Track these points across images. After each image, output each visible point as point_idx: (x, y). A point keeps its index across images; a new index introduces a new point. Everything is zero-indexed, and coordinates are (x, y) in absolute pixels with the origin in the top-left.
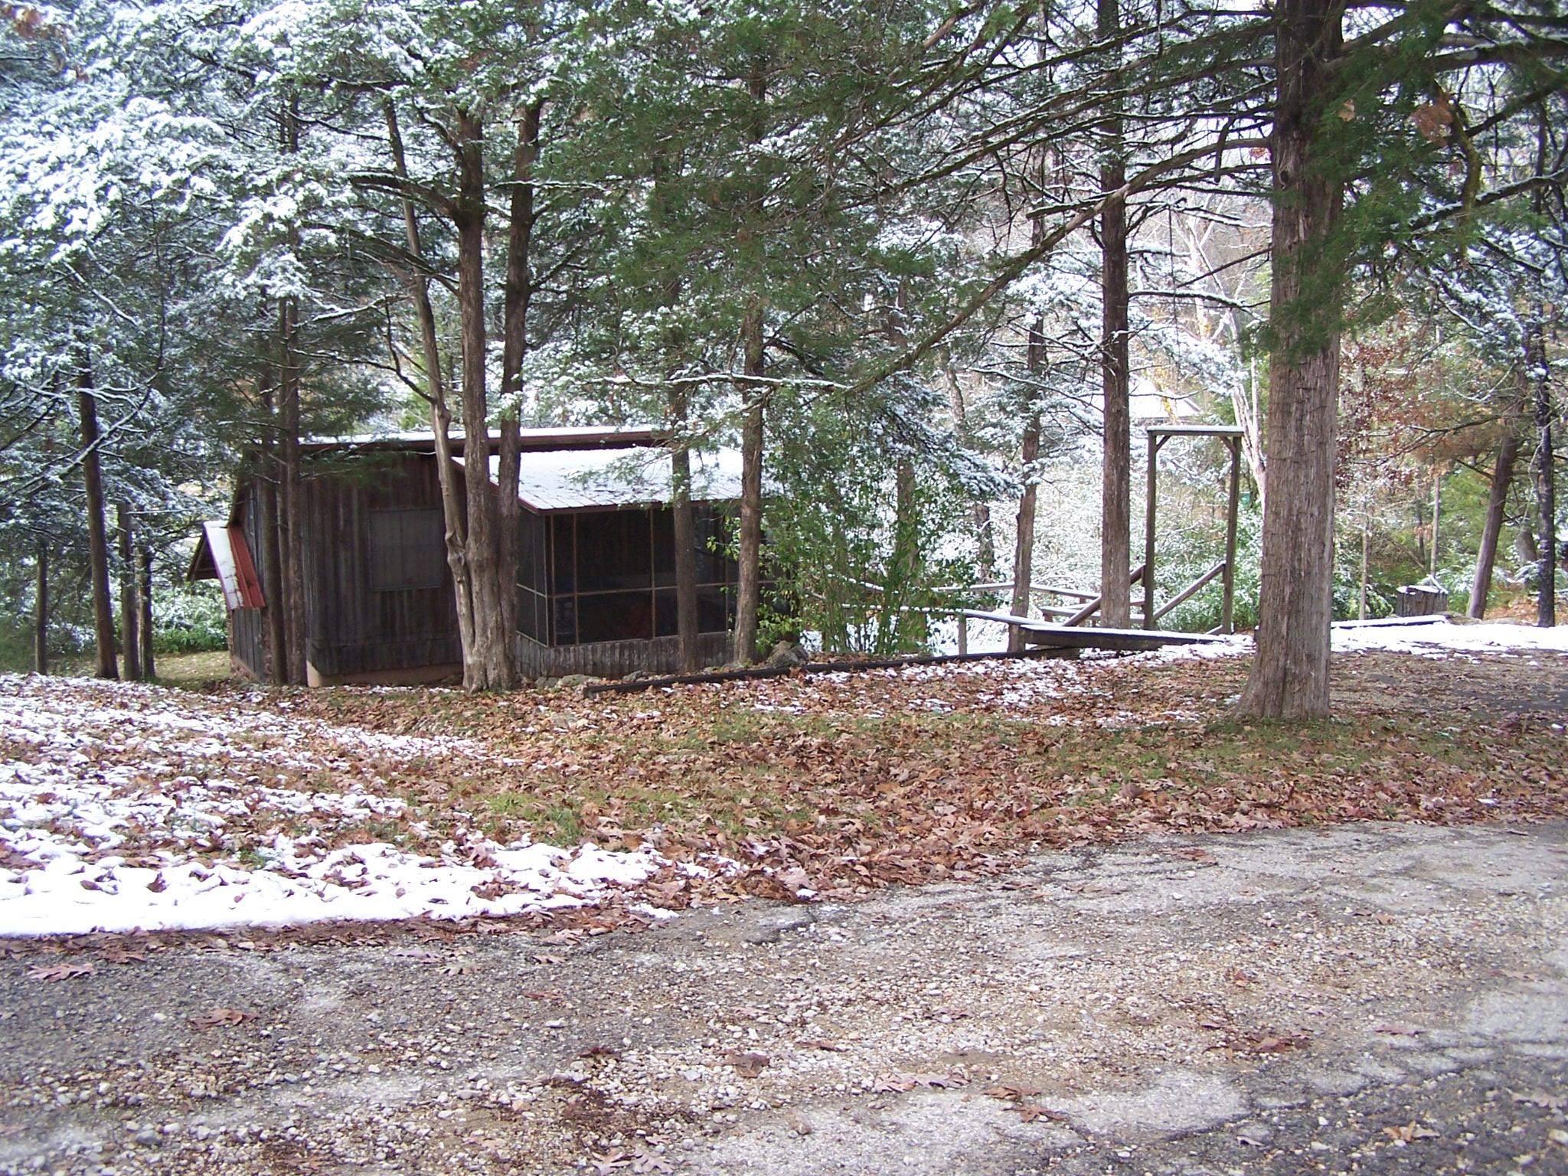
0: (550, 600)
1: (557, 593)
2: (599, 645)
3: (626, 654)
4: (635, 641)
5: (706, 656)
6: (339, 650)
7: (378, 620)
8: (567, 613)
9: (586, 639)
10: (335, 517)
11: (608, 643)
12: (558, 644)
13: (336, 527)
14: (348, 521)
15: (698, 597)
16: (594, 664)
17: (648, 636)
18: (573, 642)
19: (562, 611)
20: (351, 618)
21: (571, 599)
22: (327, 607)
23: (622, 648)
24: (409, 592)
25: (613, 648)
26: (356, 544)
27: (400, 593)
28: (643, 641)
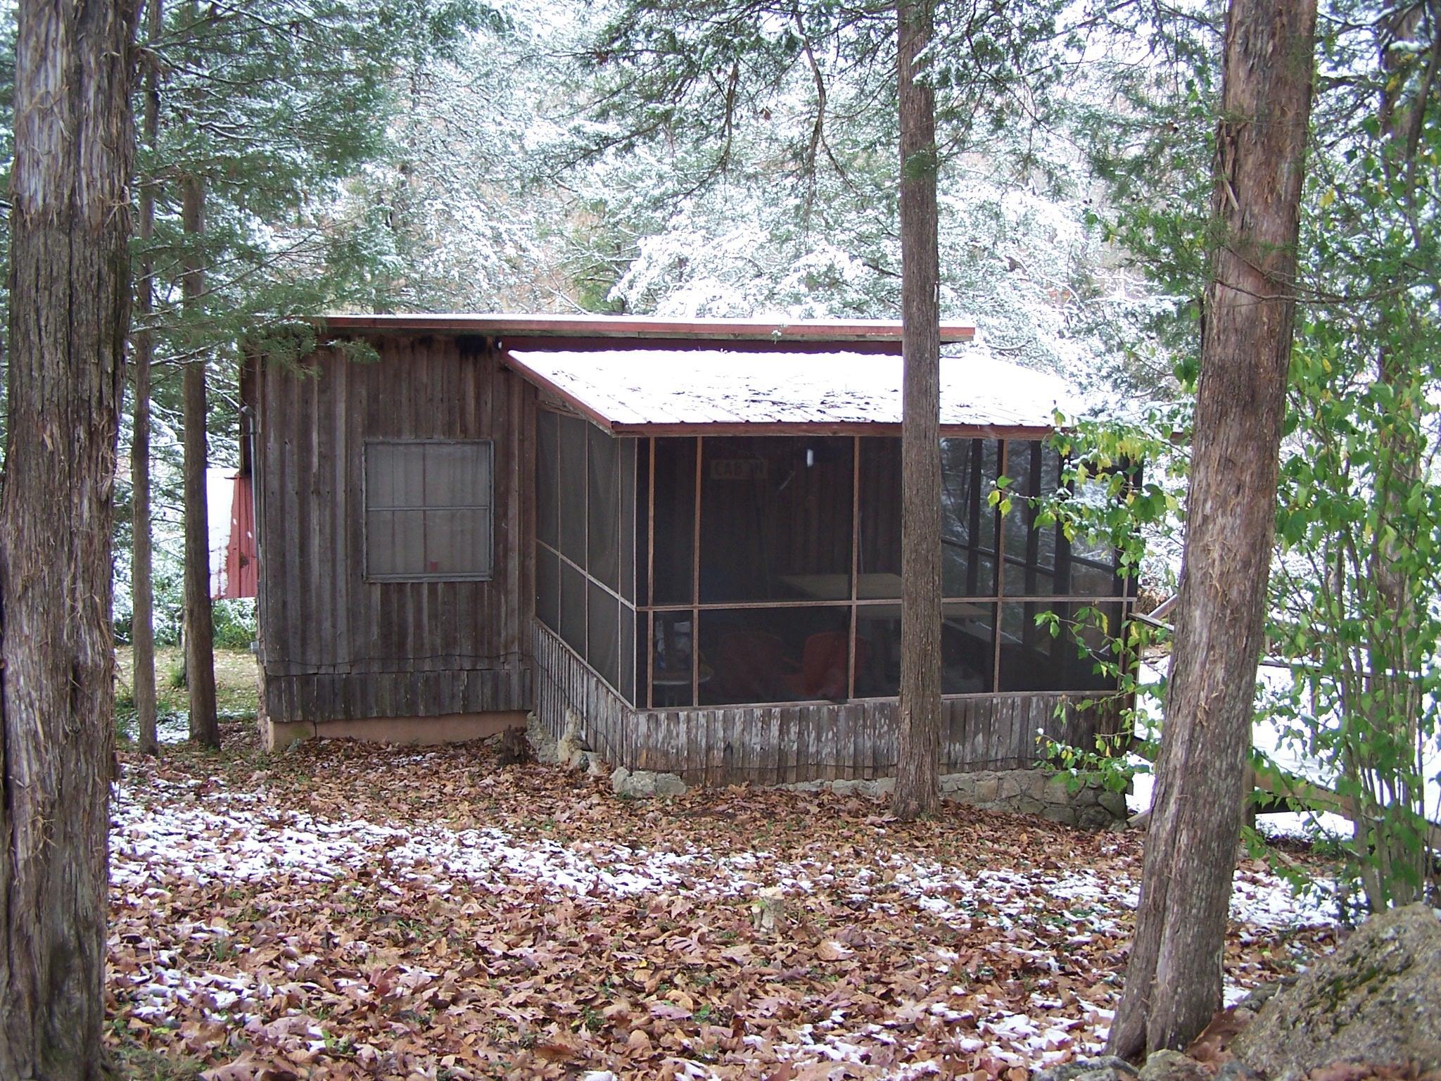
0: (642, 617)
1: (657, 601)
2: (738, 710)
3: (794, 729)
4: (812, 705)
5: (952, 739)
6: (306, 679)
7: (375, 630)
8: (681, 643)
9: (711, 696)
10: (305, 448)
11: (758, 709)
12: (657, 704)
13: (305, 467)
14: (327, 457)
15: (945, 628)
16: (729, 747)
17: (840, 697)
18: (687, 702)
19: (670, 635)
20: (327, 625)
21: (687, 615)
22: (284, 604)
23: (785, 718)
24: (433, 587)
25: (768, 715)
26: (341, 497)
27: (416, 587)
28: (826, 707)
